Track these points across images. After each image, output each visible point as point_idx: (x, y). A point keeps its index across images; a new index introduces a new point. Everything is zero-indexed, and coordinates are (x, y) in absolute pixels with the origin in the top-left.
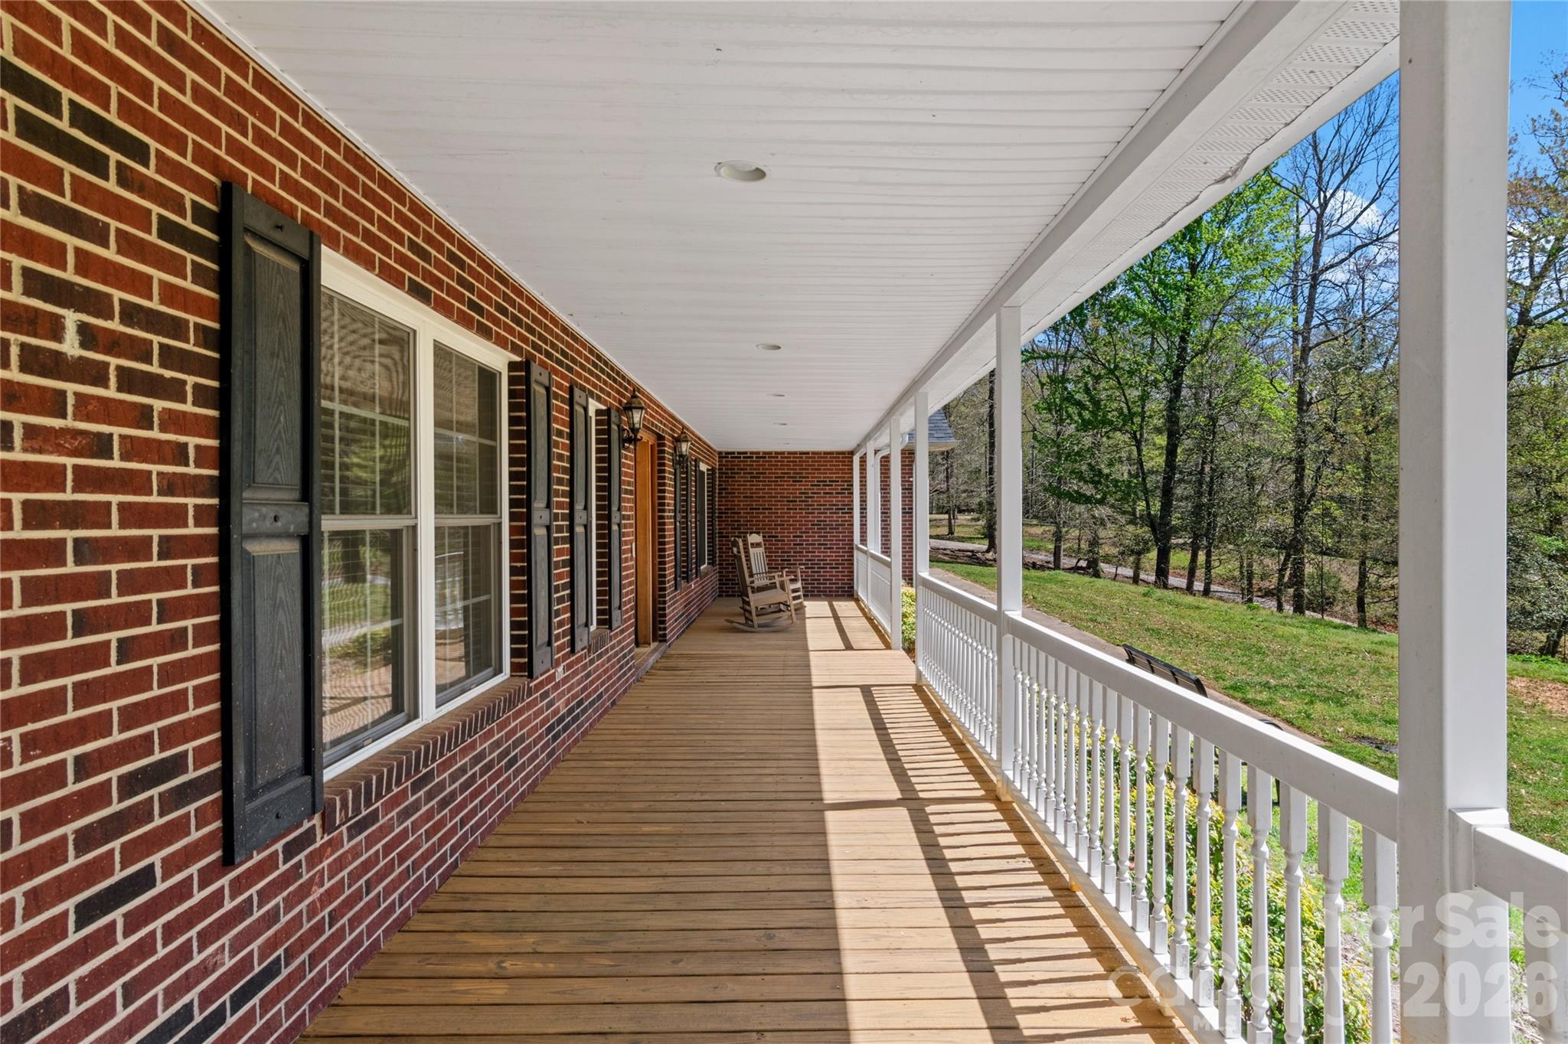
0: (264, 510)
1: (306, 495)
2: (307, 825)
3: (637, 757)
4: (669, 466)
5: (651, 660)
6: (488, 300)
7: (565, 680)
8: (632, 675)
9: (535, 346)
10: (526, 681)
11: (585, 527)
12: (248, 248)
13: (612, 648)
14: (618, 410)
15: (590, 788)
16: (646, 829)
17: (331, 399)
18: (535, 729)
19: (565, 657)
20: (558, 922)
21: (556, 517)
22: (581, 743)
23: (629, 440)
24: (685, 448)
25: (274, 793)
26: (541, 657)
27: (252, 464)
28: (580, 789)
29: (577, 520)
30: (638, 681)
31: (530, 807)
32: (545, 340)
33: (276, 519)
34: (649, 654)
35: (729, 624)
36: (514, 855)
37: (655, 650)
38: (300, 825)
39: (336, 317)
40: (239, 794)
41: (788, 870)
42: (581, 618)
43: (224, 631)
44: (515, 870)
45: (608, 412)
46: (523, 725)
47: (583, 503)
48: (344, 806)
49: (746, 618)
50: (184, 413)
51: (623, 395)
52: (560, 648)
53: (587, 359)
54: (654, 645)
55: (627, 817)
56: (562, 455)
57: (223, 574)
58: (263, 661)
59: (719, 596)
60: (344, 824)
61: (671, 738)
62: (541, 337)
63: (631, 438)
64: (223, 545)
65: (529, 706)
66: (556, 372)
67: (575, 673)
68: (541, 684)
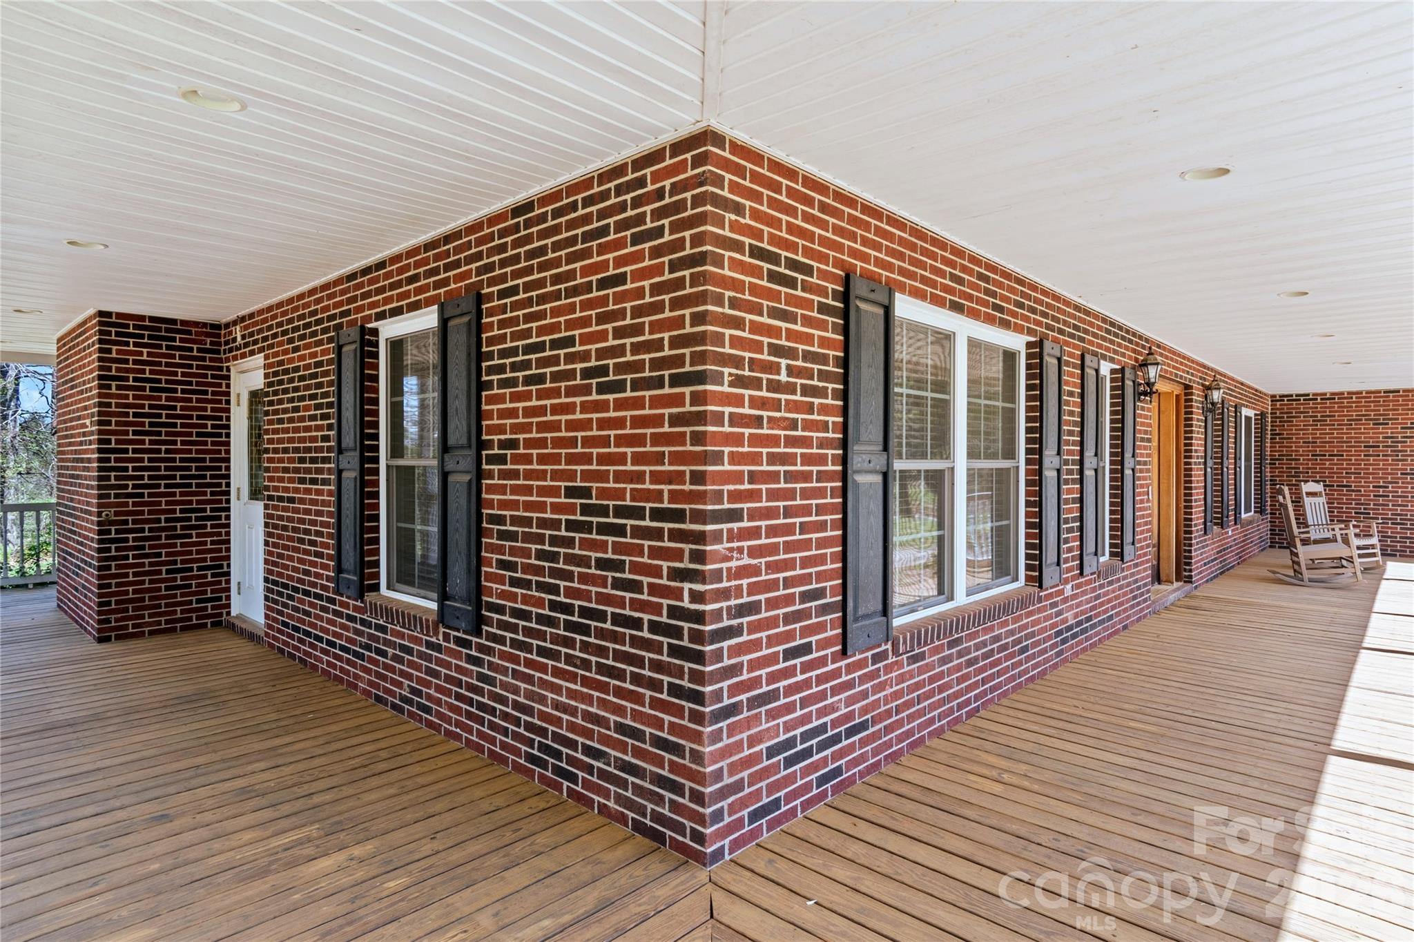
0: (864, 456)
1: (886, 448)
2: (883, 648)
3: (1138, 672)
4: (1198, 414)
5: (1172, 597)
6: (1008, 300)
7: (1074, 597)
8: (1148, 607)
9: (1048, 327)
10: (1037, 590)
11: (1096, 471)
12: (857, 307)
13: (1125, 578)
14: (1134, 368)
15: (1090, 686)
16: (1132, 724)
17: (901, 385)
18: (1044, 630)
19: (1074, 578)
20: (1045, 763)
21: (1066, 462)
22: (1089, 652)
23: (1145, 393)
24: (1216, 396)
25: (867, 622)
26: (1050, 575)
27: (858, 431)
28: (1080, 684)
29: (1087, 464)
30: (1154, 613)
31: (1038, 687)
32: (1057, 320)
33: (870, 462)
34: (1171, 592)
35: (1271, 575)
36: (1020, 715)
37: (1178, 589)
38: (880, 646)
39: (905, 332)
40: (850, 618)
41: (1265, 787)
42: (1090, 547)
43: (844, 524)
44: (1020, 724)
45: (1122, 370)
46: (1035, 623)
47: (1094, 450)
48: (905, 642)
49: (1295, 571)
50: (827, 405)
51: (1140, 353)
52: (1069, 570)
53: (1100, 328)
54: (1176, 585)
55: (1118, 712)
56: (1073, 411)
57: (844, 492)
58: (862, 544)
59: (1270, 547)
60: (904, 653)
61: (1176, 663)
62: (1054, 318)
63: (1147, 391)
64: (844, 476)
65: (1039, 610)
66: (1068, 344)
67: (1084, 593)
68: (1050, 596)
